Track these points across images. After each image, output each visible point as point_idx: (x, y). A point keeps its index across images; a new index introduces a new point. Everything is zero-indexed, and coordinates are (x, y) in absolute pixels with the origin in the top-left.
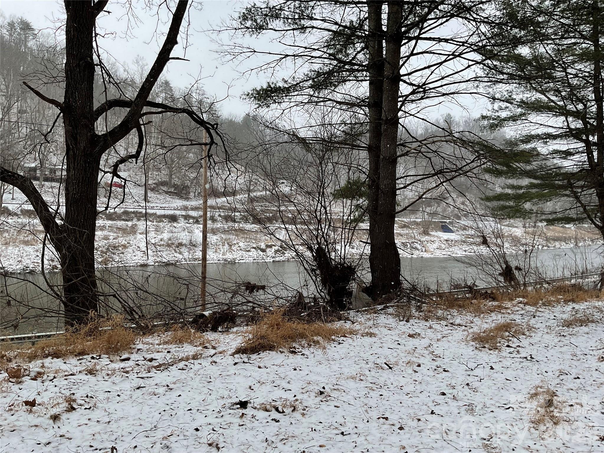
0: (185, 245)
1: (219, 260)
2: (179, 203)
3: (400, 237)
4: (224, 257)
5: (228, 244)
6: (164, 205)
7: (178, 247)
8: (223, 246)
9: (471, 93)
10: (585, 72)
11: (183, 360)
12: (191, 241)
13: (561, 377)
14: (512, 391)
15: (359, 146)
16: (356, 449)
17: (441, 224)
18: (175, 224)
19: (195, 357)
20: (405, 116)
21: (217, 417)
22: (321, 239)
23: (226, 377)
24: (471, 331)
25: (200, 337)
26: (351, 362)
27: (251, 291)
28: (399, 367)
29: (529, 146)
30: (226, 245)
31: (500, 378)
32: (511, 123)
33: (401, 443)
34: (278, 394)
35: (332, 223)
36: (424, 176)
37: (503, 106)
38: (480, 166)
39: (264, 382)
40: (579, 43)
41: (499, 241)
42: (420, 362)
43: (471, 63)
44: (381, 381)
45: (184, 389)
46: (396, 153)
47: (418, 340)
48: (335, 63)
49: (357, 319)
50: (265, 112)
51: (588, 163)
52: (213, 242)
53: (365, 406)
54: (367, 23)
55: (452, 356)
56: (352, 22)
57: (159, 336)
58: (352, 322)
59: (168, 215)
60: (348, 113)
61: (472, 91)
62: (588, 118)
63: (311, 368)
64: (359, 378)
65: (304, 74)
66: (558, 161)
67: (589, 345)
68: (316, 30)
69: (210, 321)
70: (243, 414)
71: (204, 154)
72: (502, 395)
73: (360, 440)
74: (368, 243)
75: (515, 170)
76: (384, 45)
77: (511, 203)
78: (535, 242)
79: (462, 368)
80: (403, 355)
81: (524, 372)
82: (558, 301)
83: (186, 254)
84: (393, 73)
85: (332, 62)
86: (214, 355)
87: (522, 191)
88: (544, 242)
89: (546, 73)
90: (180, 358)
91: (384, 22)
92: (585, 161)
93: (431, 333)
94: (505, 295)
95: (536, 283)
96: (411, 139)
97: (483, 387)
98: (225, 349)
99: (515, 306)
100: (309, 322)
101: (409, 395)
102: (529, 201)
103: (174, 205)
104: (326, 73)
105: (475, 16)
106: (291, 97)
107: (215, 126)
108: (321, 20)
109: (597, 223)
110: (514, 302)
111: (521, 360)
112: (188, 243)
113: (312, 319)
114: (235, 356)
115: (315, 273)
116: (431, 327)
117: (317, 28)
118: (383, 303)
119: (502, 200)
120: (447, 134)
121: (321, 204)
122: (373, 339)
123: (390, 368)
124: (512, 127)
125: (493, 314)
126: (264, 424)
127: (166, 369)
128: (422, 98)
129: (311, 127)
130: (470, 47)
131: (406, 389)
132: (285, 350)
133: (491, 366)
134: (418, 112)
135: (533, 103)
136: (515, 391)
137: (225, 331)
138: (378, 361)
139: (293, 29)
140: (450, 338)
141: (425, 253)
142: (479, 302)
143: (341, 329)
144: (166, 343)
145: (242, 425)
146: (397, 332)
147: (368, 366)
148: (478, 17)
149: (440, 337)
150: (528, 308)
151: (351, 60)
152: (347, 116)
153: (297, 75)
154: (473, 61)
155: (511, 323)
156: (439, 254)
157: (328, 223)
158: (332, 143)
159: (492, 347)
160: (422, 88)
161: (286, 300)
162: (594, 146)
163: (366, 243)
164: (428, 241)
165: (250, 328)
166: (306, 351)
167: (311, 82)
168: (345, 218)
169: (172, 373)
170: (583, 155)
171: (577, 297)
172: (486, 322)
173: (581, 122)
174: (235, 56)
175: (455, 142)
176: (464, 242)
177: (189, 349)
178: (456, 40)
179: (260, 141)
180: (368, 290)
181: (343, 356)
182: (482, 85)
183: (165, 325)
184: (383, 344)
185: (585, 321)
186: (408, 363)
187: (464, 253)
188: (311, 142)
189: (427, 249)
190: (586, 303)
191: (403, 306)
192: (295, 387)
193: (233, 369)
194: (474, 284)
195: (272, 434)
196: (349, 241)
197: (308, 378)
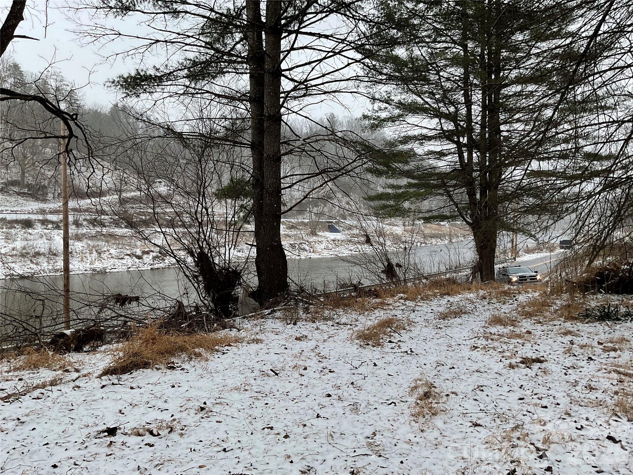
0: (44, 255)
1: (86, 270)
2: (34, 205)
3: (288, 238)
4: (92, 266)
5: (96, 251)
6: (15, 209)
7: (34, 256)
8: (90, 253)
9: (351, 92)
10: (456, 76)
11: (38, 388)
12: (50, 249)
13: (438, 368)
14: (394, 386)
15: (241, 143)
16: (239, 465)
17: (328, 224)
18: (30, 231)
19: (53, 383)
20: (287, 113)
21: (79, 449)
22: (202, 243)
23: (91, 403)
24: (356, 329)
25: (60, 360)
26: (236, 372)
27: (123, 304)
28: (285, 372)
29: (406, 147)
30: (94, 252)
31: (383, 374)
32: (390, 124)
33: (286, 453)
34: (154, 415)
35: (215, 225)
36: (310, 176)
37: (383, 107)
38: (362, 165)
39: (137, 404)
40: (450, 48)
41: (381, 240)
42: (307, 365)
43: (350, 61)
44: (267, 389)
45: (39, 421)
46: (279, 151)
47: (305, 343)
48: (212, 52)
49: (243, 325)
50: (134, 102)
51: (459, 163)
52: (77, 249)
53: (250, 418)
54: (245, 13)
55: (337, 356)
56: (229, 10)
57: (9, 362)
58: (238, 329)
59: (20, 220)
60: (228, 107)
61: (352, 91)
62: (459, 120)
63: (191, 384)
64: (243, 388)
65: (179, 62)
66: (433, 162)
67: (462, 335)
68: (190, 15)
69: (72, 341)
70: (111, 442)
71: (62, 149)
72: (384, 391)
73: (243, 455)
74: (255, 246)
75: (394, 170)
76: (264, 37)
77: (392, 203)
78: (413, 239)
79: (347, 367)
80: (290, 359)
81: (405, 366)
82: (435, 296)
83: (45, 265)
84: (274, 67)
85: (209, 51)
86: (76, 379)
87: (401, 191)
88: (422, 239)
89: (421, 75)
90: (34, 386)
91: (263, 12)
92: (457, 162)
93: (318, 335)
94: (387, 292)
95: (415, 279)
96: (294, 138)
97: (368, 385)
98: (90, 371)
99: (396, 302)
100: (190, 333)
101: (295, 401)
102: (407, 200)
103: (29, 208)
104: (203, 62)
105: (354, 13)
106: (164, 87)
107: (74, 117)
108: (194, 5)
109: (468, 220)
110: (395, 298)
111: (402, 354)
112: (46, 252)
113: (193, 330)
114: (102, 378)
115: (197, 280)
116: (317, 329)
117: (190, 13)
118: (270, 308)
119: (383, 199)
120: (330, 133)
121: (202, 204)
122: (260, 346)
123: (277, 374)
124: (391, 128)
125: (376, 311)
126: (137, 451)
127: (17, 399)
128: (304, 95)
129: (188, 120)
130: (349, 45)
131: (292, 395)
132: (162, 367)
133: (374, 363)
134: (301, 109)
135: (410, 105)
136: (397, 386)
137: (92, 351)
138: (264, 368)
139: (164, 13)
140: (336, 338)
141: (313, 254)
142: (364, 300)
143: (226, 338)
144: (16, 369)
145: (111, 455)
146: (284, 336)
147: (253, 374)
148: (357, 15)
149: (326, 337)
150: (408, 303)
151: (230, 51)
152: (227, 110)
153: (170, 63)
154: (352, 59)
155: (393, 319)
156: (326, 254)
157: (210, 226)
158: (211, 139)
159: (375, 343)
160: (304, 85)
161: (164, 311)
162: (464, 147)
163: (252, 245)
164: (315, 242)
165: (121, 345)
166: (186, 366)
167: (186, 71)
168: (229, 219)
169: (24, 404)
170: (455, 155)
171: (452, 290)
172: (370, 320)
173: (452, 124)
174: (97, 38)
175: (337, 141)
176: (350, 241)
177: (46, 375)
178: (337, 36)
179: (129, 135)
180: (253, 295)
181: (227, 367)
182: (363, 84)
183: (17, 348)
184: (270, 350)
185: (459, 313)
186: (294, 368)
187: (350, 252)
188: (189, 137)
189: (315, 249)
190: (459, 296)
191: (290, 309)
192: (173, 406)
193: (100, 393)
194: (359, 282)
195: (145, 461)
196: (234, 243)
197: (188, 395)
